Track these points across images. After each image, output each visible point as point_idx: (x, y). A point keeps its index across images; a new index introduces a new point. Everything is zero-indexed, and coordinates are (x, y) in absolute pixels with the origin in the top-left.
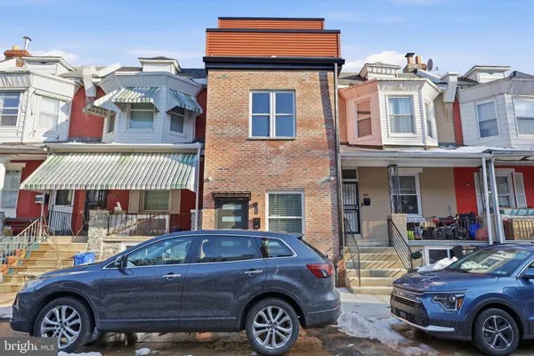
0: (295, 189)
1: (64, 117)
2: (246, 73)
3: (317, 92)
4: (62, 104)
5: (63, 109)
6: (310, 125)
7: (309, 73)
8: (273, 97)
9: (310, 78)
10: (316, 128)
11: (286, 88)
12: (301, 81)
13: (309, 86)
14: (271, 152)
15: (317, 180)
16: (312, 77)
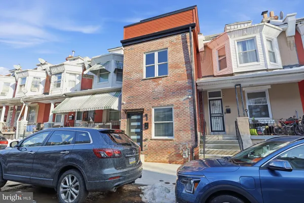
0: (168, 105)
1: (78, 82)
2: (142, 44)
3: (180, 47)
4: (78, 76)
5: (78, 78)
6: (176, 66)
7: (175, 37)
8: (156, 54)
9: (176, 39)
10: (179, 68)
11: (163, 48)
12: (171, 42)
13: (175, 44)
14: (154, 85)
15: (181, 99)
16: (177, 39)
